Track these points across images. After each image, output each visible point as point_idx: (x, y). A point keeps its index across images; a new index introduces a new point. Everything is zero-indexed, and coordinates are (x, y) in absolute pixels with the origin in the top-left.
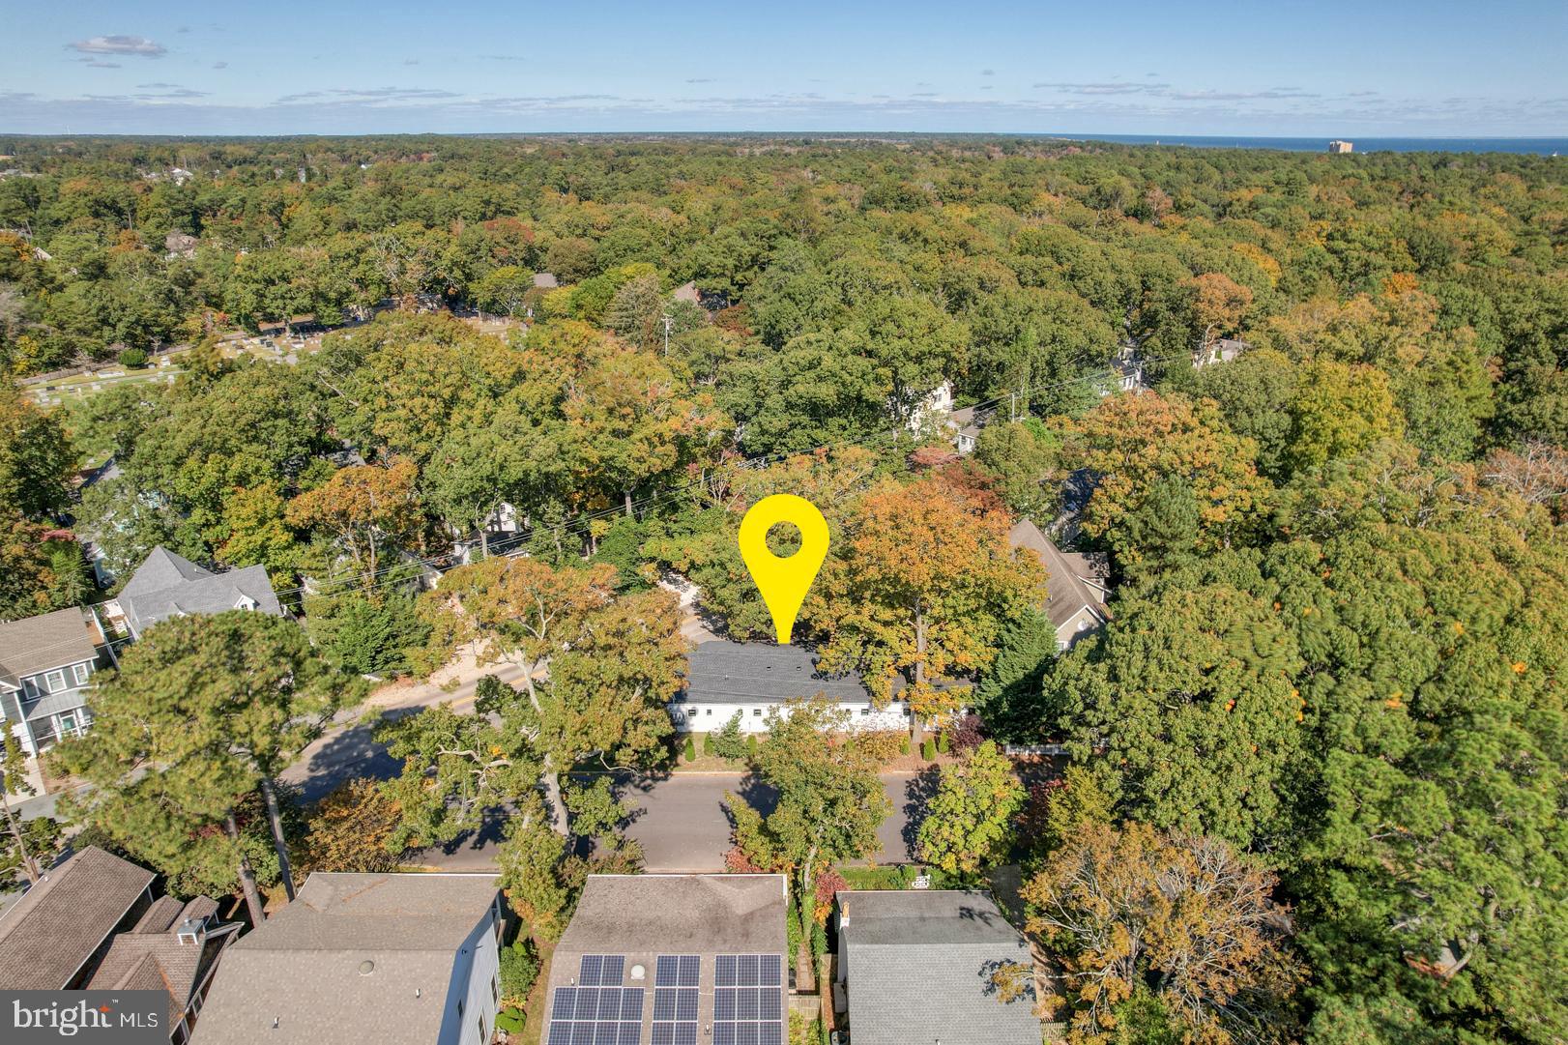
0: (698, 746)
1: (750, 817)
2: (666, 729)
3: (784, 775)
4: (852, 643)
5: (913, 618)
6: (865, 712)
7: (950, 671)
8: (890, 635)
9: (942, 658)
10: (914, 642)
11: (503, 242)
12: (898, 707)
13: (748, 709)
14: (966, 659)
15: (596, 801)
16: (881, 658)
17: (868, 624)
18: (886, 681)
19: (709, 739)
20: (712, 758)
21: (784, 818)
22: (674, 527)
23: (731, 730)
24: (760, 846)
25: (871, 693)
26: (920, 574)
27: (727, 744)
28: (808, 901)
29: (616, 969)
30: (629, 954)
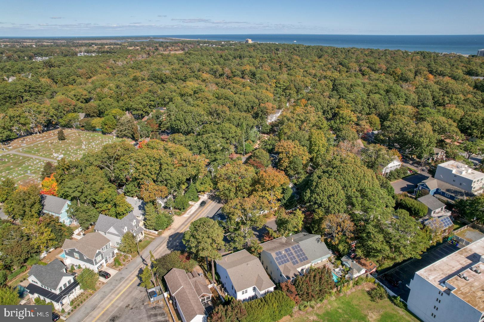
11: (66, 106)
29: (280, 253)
30: (281, 251)
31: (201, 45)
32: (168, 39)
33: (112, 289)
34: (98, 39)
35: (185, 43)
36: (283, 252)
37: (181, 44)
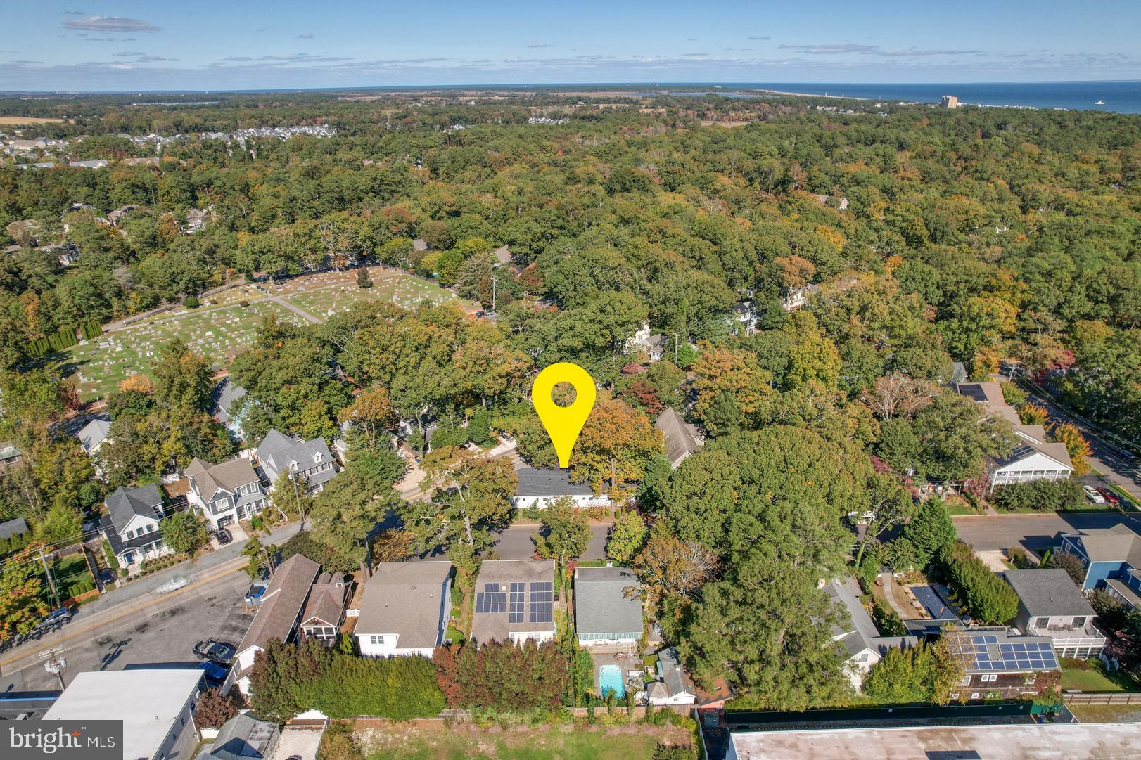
0: (520, 514)
1: (541, 541)
2: (509, 507)
3: (553, 523)
4: (585, 470)
5: (609, 459)
6: (591, 499)
7: (626, 481)
8: (600, 467)
9: (622, 476)
10: (612, 470)
11: (394, 222)
12: (605, 497)
13: (541, 498)
14: (633, 476)
15: (484, 535)
16: (597, 476)
17: (590, 462)
18: (599, 486)
19: (524, 511)
20: (526, 519)
21: (553, 538)
22: (505, 412)
23: (534, 506)
24: (546, 551)
25: (593, 491)
26: (608, 444)
27: (532, 513)
28: (564, 571)
29: (497, 587)
30: (501, 583)
31: (819, 108)
32: (752, 93)
33: (215, 564)
34: (601, 90)
35: (779, 103)
36: (504, 588)
37: (767, 105)
